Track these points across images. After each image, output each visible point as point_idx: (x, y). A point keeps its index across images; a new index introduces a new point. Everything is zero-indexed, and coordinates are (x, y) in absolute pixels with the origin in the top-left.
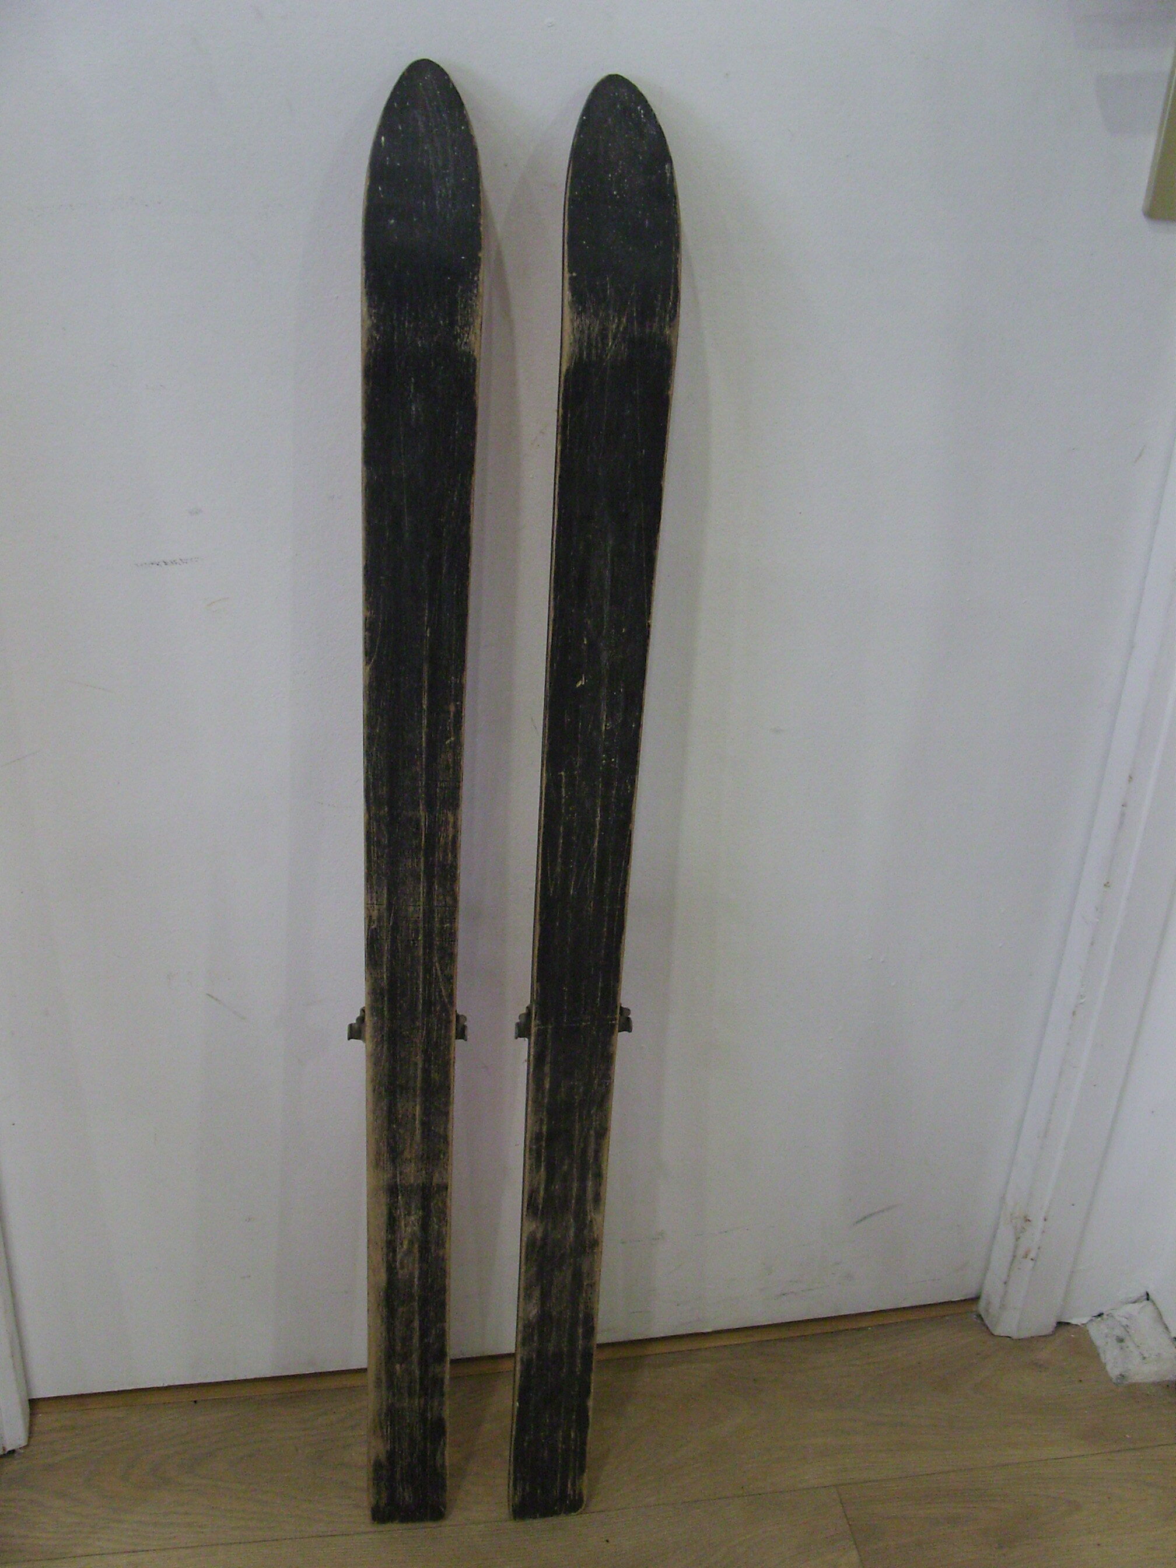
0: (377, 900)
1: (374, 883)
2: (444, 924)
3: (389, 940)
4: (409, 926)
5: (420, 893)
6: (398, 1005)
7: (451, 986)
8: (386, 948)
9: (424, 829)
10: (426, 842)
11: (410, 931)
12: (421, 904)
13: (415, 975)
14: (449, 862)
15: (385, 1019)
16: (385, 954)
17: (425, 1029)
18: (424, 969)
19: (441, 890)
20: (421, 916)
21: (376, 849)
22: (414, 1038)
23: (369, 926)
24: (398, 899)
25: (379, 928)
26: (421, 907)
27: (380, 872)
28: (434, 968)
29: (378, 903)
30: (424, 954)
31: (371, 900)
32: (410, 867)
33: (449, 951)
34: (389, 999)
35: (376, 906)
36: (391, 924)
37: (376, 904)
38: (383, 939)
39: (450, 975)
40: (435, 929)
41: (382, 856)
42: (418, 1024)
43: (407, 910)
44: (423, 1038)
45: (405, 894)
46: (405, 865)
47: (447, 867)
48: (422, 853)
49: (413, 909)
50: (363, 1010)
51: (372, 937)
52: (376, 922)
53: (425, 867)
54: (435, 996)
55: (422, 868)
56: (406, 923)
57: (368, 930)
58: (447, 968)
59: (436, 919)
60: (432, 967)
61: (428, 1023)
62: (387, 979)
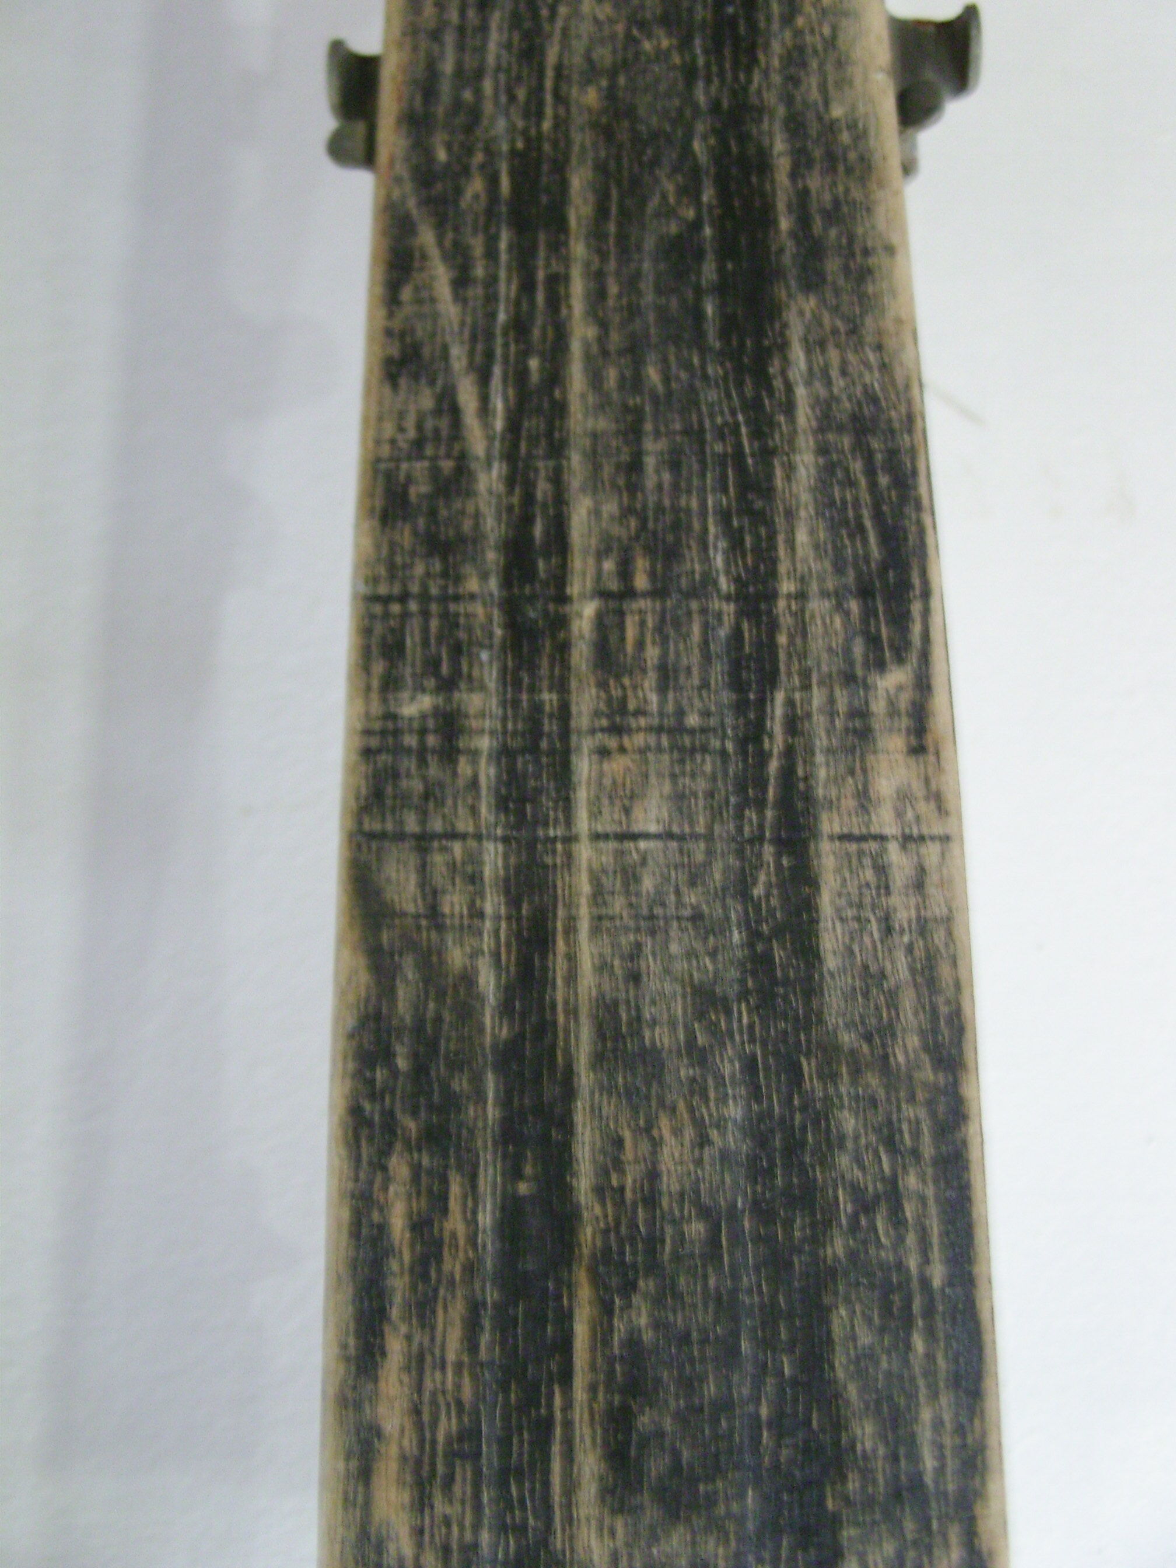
0: (881, 869)
1: (908, 1001)
2: (436, 712)
3: (787, 586)
4: (662, 689)
5: (596, 930)
6: (708, 195)
7: (397, 324)
8: (802, 537)
9: (580, 1414)
10: (565, 1318)
11: (652, 653)
12: (584, 852)
13: (612, 376)
14: (399, 1166)
15: (781, 111)
16: (805, 497)
17: (550, 74)
18: (560, 409)
19: (456, 957)
20: (583, 766)
21: (913, 1263)
22: (611, 21)
23: (923, 684)
24: (742, 886)
25: (859, 672)
26: (583, 823)
27: (873, 1080)
28: (499, 424)
29: (873, 846)
30: (560, 500)
31: (921, 871)
32: (665, 1124)
33: (406, 537)
34: (766, 218)
35: (885, 821)
36: (780, 697)
37: (882, 838)
38: (824, 594)
39: (403, 382)
40: (491, 676)
41: (865, 1206)
42: (591, 97)
43: (679, 798)
44: (559, 24)
45: (697, 917)
46: (703, 1141)
47: (411, 1126)
48: (588, 1235)
49: (638, 813)
50: (908, 168)
51: (900, 620)
52: (879, 707)
53: (567, 1126)
54: (492, 254)
55: (581, 1118)
56: (680, 713)
57: (925, 656)
58: (420, 427)
59: (485, 743)
60: (514, 426)
61: (534, 111)
62: (783, 346)
